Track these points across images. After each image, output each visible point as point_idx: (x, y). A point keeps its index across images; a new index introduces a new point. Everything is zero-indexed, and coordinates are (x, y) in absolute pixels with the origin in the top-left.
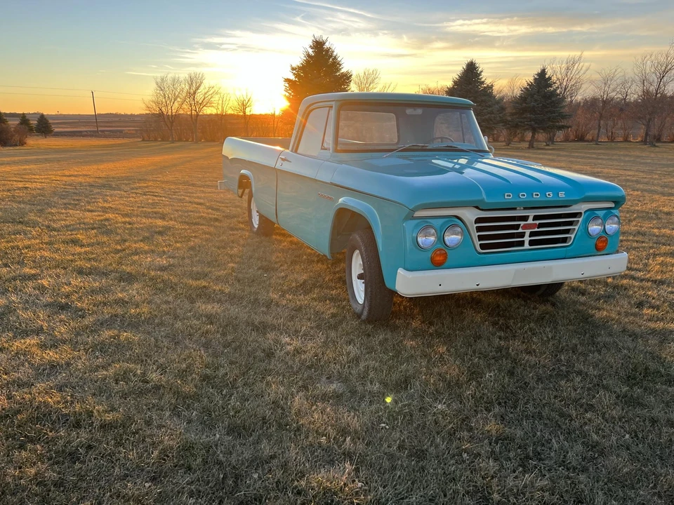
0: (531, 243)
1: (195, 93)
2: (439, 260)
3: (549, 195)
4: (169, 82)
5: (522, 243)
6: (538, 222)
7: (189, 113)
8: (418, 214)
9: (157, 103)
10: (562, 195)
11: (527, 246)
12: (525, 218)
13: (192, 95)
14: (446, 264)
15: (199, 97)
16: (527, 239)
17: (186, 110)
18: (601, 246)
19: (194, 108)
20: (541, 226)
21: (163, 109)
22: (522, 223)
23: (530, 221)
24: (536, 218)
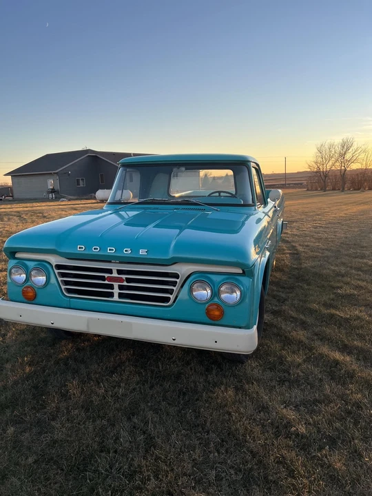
0: (121, 295)
1: (345, 153)
2: (30, 296)
3: (126, 251)
4: (326, 147)
5: (111, 295)
6: (124, 277)
7: (339, 168)
8: (18, 255)
9: (316, 163)
10: (142, 252)
11: (116, 298)
12: (110, 271)
13: (343, 155)
14: (36, 301)
15: (348, 156)
16: (116, 291)
17: (338, 166)
18: (214, 315)
19: (343, 165)
20: (128, 280)
21: (321, 167)
22: (106, 275)
23: (115, 274)
24: (120, 272)
